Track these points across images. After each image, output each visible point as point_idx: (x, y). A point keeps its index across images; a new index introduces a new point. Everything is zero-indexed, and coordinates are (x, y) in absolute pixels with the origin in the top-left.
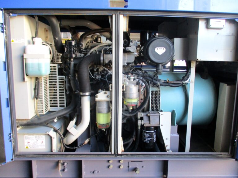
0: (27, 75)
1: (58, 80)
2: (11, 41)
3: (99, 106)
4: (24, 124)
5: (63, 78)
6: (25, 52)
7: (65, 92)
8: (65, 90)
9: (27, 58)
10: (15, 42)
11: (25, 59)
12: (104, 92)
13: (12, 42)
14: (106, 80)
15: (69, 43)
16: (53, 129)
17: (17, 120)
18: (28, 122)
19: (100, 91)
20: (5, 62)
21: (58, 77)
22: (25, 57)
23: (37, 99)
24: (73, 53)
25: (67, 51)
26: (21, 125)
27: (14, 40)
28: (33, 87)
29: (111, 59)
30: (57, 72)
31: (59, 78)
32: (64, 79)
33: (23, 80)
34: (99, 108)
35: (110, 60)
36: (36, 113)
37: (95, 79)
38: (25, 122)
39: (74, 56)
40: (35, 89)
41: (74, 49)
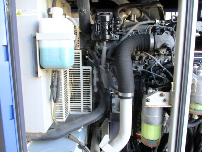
0: (42, 68)
1: (81, 73)
2: (17, 12)
3: (148, 114)
4: (37, 138)
5: (89, 69)
6: (37, 30)
7: (91, 88)
8: (91, 87)
9: (41, 40)
10: (23, 14)
11: (38, 41)
12: (160, 93)
13: (17, 15)
14: (152, 72)
15: (102, 17)
16: (77, 144)
17: (26, 133)
18: (43, 136)
19: (151, 91)
20: (6, 46)
21: (82, 68)
22: (37, 38)
23: (55, 102)
24: (107, 33)
25: (99, 30)
26: (33, 140)
27: (21, 11)
28: (50, 84)
29: (165, 42)
30: (81, 61)
31: (84, 69)
32: (91, 70)
33: (35, 75)
34: (148, 116)
35: (163, 43)
36: (53, 120)
37: (137, 71)
38: (38, 136)
39: (108, 37)
40: (52, 87)
41: (109, 27)
